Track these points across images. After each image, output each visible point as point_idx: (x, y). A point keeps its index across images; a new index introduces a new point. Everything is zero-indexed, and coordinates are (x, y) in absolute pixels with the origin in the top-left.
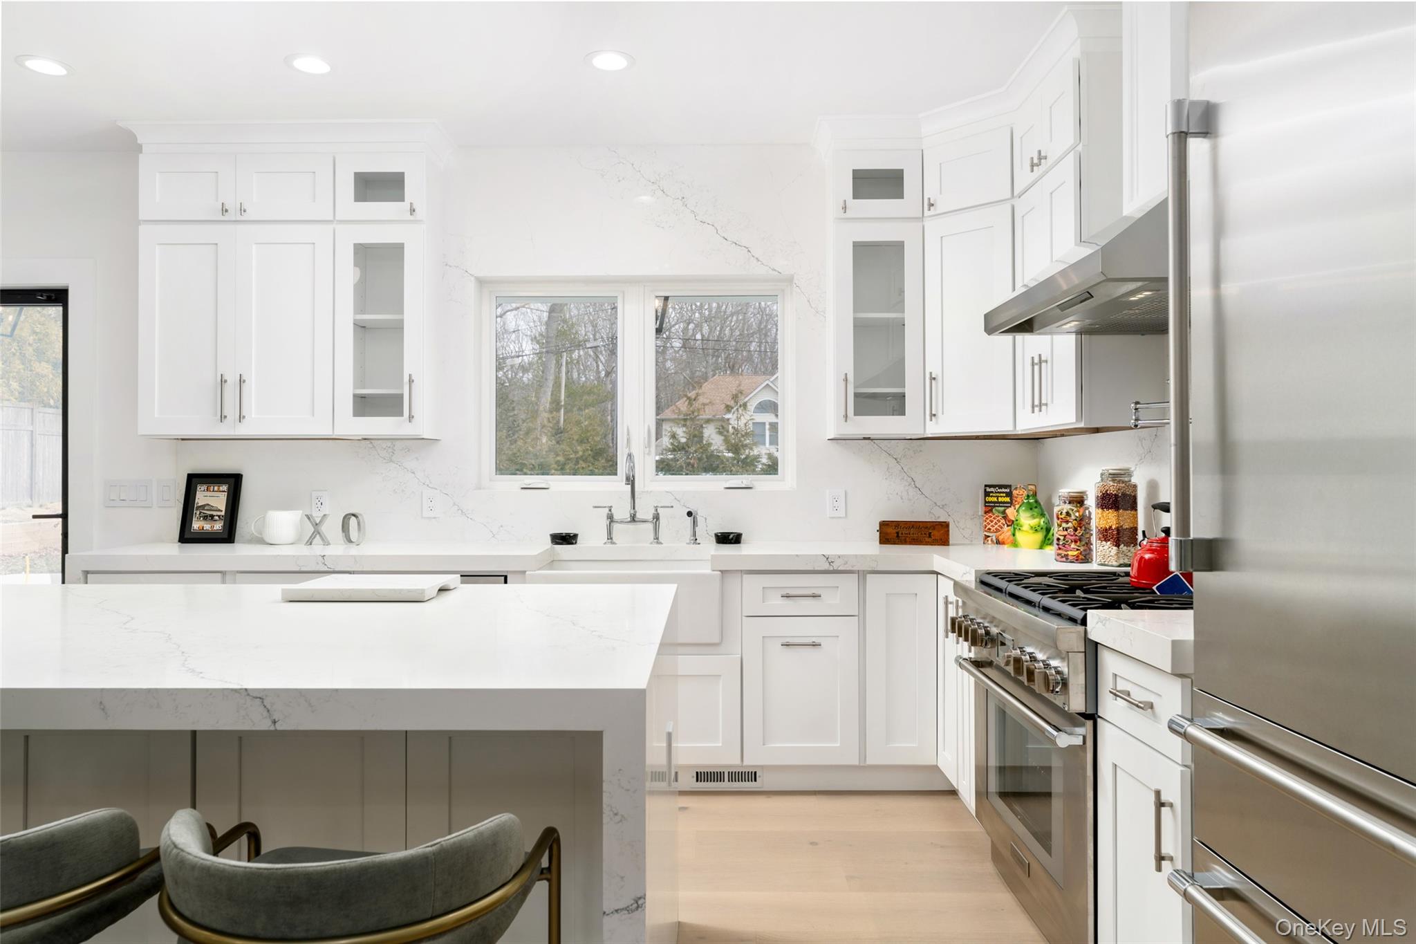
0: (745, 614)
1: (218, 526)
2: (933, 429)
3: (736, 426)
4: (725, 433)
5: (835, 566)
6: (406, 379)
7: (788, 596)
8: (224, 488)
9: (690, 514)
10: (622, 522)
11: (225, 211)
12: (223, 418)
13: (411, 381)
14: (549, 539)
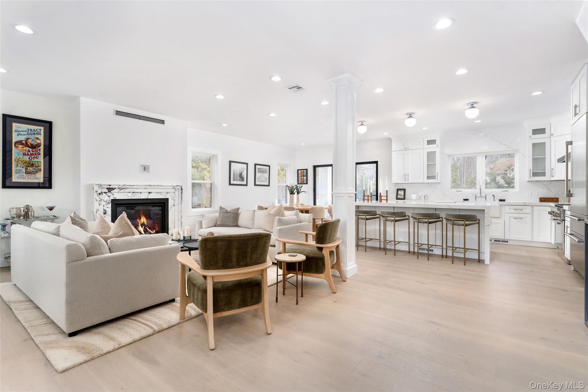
0: (505, 212)
1: (402, 197)
2: (552, 179)
3: (509, 176)
4: (505, 179)
5: (526, 205)
6: (436, 173)
7: (515, 210)
8: (403, 191)
9: (493, 196)
10: (478, 197)
11: (405, 148)
12: (405, 180)
13: (437, 173)
14: (463, 200)
